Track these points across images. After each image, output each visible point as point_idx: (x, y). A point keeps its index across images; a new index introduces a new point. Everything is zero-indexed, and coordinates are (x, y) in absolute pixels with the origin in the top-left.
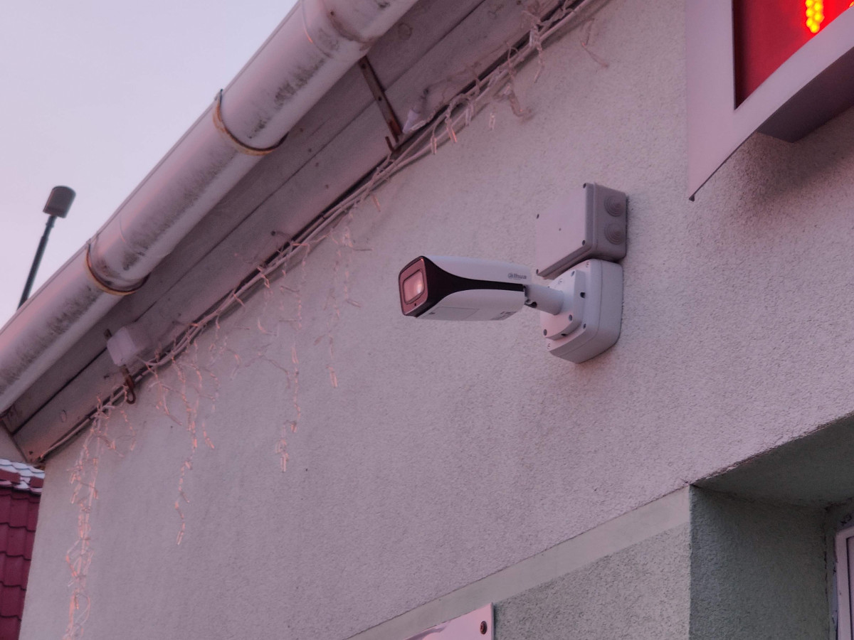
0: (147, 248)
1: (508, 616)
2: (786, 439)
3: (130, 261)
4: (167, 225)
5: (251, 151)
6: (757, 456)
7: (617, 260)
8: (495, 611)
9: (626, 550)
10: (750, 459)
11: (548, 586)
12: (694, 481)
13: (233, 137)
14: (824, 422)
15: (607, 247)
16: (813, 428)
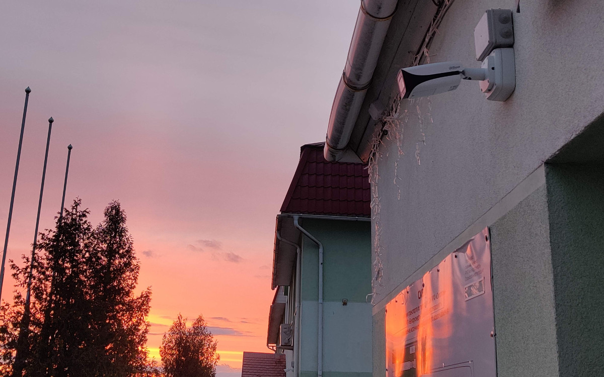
0: (362, 70)
1: (494, 233)
2: (574, 136)
3: (358, 77)
4: (365, 59)
5: (381, 20)
6: (566, 145)
7: (511, 46)
8: (489, 230)
9: (527, 198)
10: (563, 147)
11: (504, 217)
12: (545, 161)
13: (370, 15)
14: (587, 125)
15: (502, 40)
16: (583, 128)
